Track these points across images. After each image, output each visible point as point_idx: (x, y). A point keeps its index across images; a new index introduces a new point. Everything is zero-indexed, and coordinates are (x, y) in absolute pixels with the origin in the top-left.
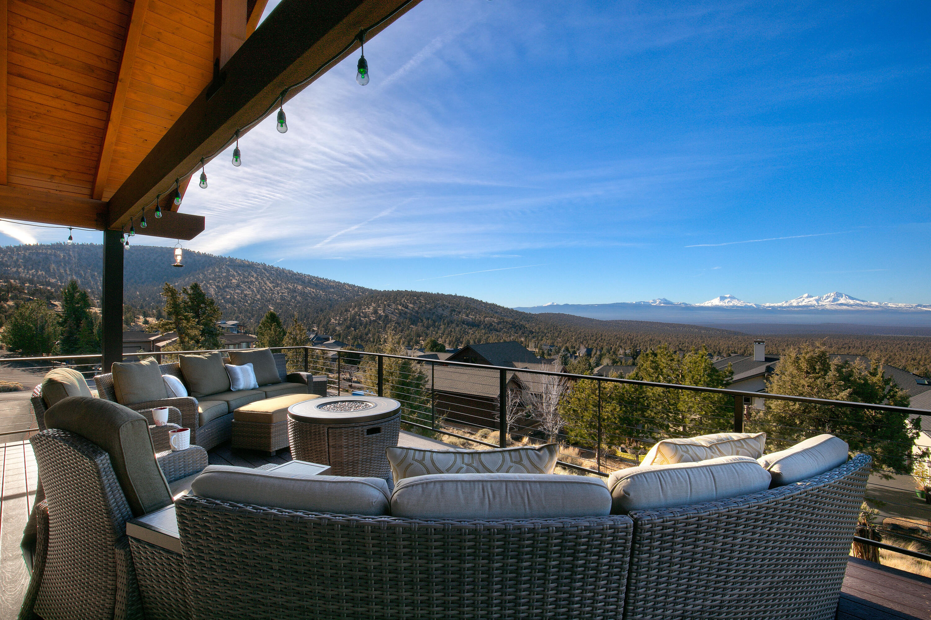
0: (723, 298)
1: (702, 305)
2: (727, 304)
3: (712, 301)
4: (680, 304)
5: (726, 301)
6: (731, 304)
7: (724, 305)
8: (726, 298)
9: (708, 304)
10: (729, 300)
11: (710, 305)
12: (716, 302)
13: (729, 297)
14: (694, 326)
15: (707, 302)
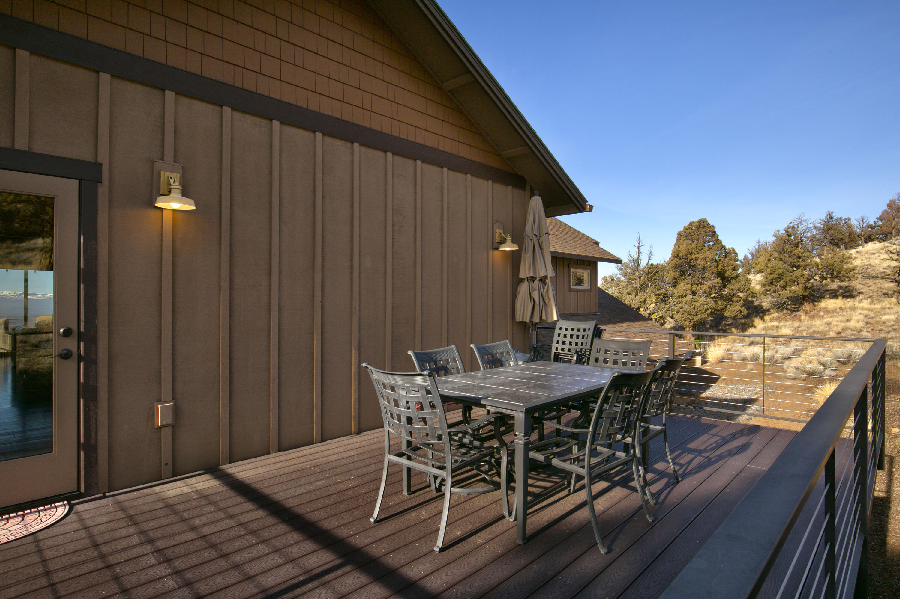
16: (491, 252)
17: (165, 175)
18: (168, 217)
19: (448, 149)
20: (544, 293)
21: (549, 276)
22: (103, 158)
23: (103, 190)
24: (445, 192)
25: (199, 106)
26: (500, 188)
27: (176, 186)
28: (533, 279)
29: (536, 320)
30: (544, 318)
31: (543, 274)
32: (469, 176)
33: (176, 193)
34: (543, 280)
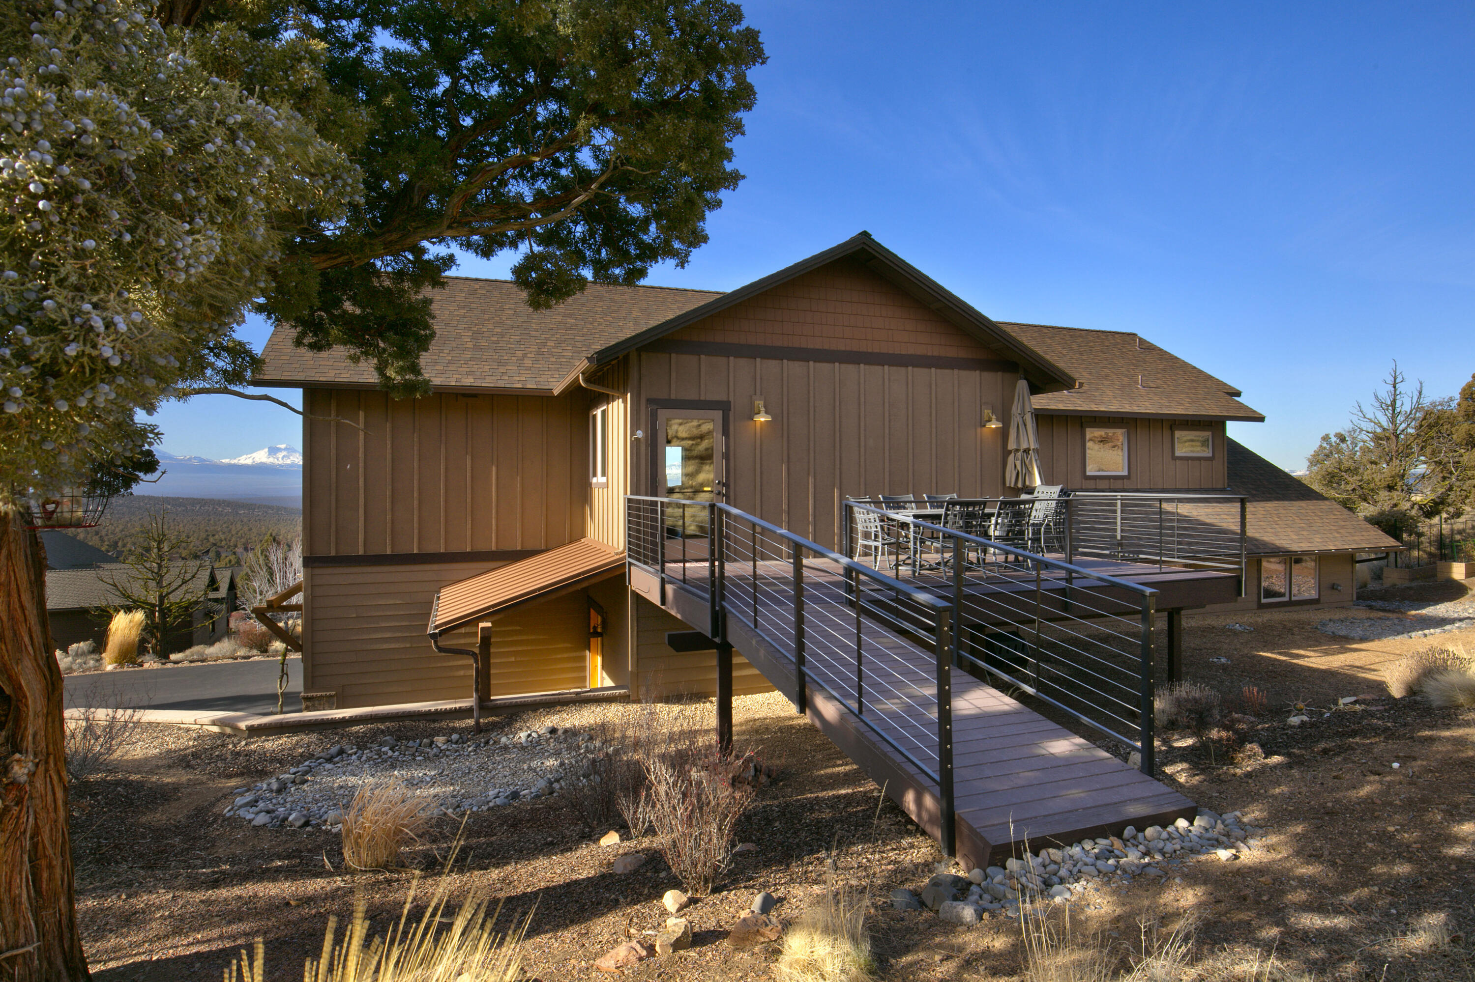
0: (273, 451)
1: (233, 462)
2: (281, 462)
3: (254, 455)
4: (190, 459)
5: (280, 455)
6: (289, 462)
7: (276, 462)
8: (279, 450)
9: (245, 460)
10: (284, 453)
11: (249, 462)
12: (261, 457)
13: (285, 449)
14: (224, 501)
15: (244, 457)
16: (979, 430)
17: (757, 402)
18: (758, 425)
19: (936, 354)
20: (1027, 462)
21: (1032, 447)
22: (731, 399)
23: (731, 413)
24: (934, 387)
25: (797, 364)
26: (988, 376)
27: (763, 409)
28: (1017, 450)
29: (1020, 485)
30: (1027, 483)
31: (1024, 446)
32: (956, 371)
33: (763, 413)
34: (1027, 451)
